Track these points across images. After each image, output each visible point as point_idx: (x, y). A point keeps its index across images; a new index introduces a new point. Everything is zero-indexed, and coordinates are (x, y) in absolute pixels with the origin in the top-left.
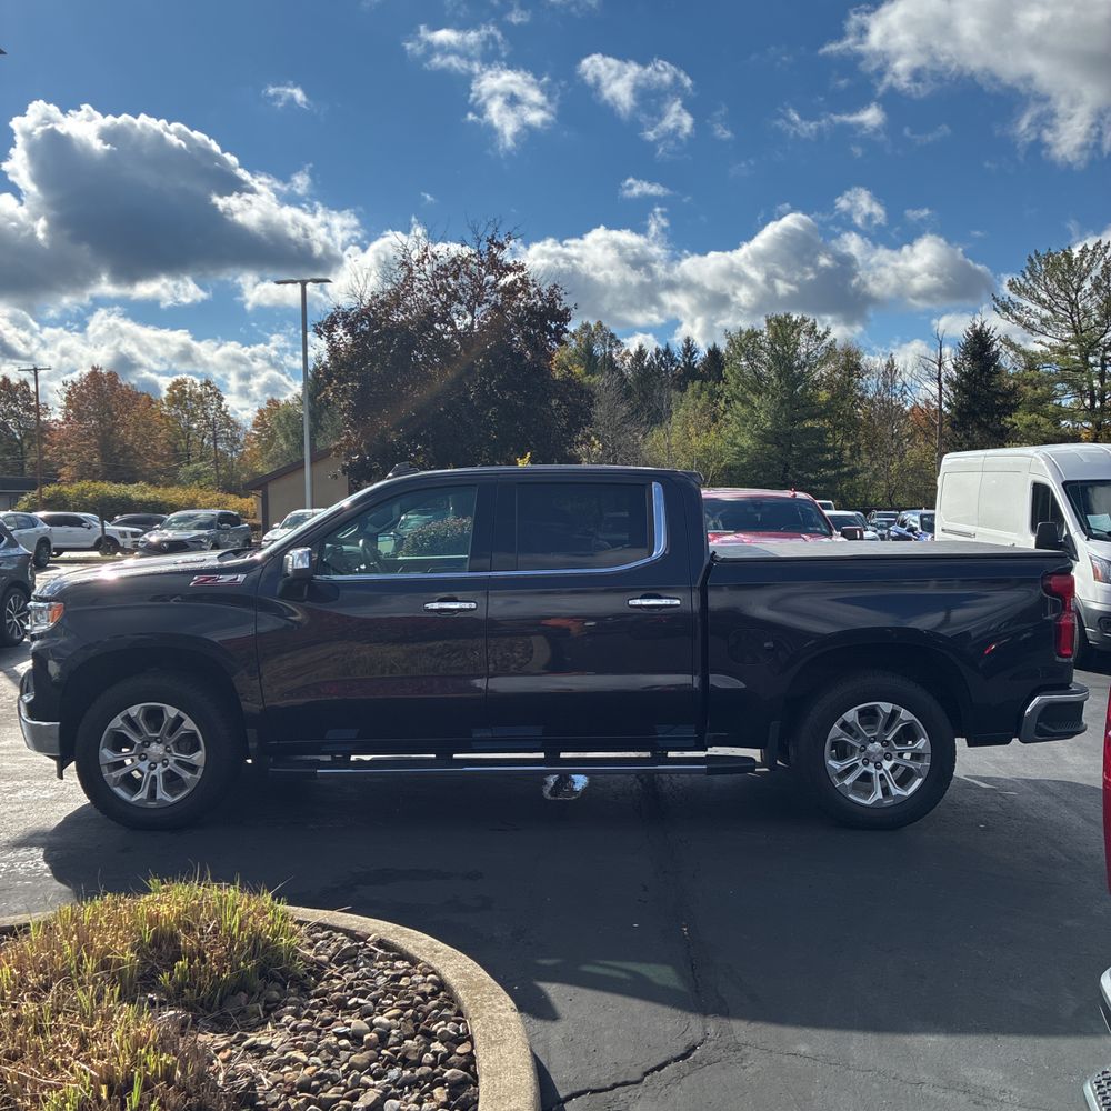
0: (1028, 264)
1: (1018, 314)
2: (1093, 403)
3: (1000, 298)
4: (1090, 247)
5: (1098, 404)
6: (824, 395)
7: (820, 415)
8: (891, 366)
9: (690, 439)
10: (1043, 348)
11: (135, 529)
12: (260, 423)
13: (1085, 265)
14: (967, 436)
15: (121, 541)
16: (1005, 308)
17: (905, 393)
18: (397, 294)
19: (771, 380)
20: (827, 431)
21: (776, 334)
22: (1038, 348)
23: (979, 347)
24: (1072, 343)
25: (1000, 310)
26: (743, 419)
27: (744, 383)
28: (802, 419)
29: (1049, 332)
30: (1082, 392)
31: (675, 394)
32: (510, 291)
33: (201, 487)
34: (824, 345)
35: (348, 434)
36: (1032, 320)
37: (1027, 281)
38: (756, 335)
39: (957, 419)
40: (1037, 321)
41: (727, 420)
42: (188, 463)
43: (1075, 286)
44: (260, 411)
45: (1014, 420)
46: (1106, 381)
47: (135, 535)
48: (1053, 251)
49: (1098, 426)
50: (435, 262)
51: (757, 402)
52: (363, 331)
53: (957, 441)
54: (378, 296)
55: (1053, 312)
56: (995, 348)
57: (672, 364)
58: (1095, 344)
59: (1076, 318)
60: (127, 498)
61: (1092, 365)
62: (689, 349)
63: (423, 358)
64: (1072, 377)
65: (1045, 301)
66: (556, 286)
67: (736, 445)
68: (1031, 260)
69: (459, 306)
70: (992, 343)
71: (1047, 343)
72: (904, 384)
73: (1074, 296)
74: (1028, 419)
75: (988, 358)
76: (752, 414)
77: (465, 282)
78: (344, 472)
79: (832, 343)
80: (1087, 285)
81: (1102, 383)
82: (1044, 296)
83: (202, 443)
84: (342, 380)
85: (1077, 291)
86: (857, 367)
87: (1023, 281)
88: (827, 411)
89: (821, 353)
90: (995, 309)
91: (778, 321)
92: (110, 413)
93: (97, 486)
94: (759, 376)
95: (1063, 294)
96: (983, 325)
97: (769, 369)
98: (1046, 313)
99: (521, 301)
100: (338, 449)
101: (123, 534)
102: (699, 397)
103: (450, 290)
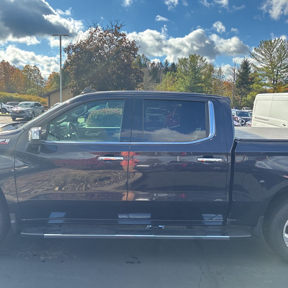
0: (260, 43)
1: (256, 57)
2: (274, 82)
3: (252, 53)
4: (277, 40)
5: (275, 83)
6: (203, 77)
7: (202, 82)
8: (220, 70)
9: (167, 87)
10: (262, 67)
11: (12, 106)
12: (50, 78)
13: (275, 44)
14: (240, 90)
15: (8, 109)
16: (253, 56)
17: (223, 78)
18: (88, 41)
19: (189, 72)
20: (203, 87)
21: (192, 59)
22: (260, 67)
23: (246, 65)
24: (270, 66)
25: (252, 56)
26: (182, 82)
27: (182, 73)
28: (198, 83)
29: (264, 62)
30: (271, 79)
31: (164, 75)
32: (121, 41)
33: (33, 95)
34: (204, 63)
35: (73, 81)
36: (260, 59)
37: (259, 48)
38: (186, 60)
39: (238, 85)
40: (261, 59)
41: (177, 83)
42: (30, 88)
43: (272, 50)
44: (50, 75)
45: (253, 86)
46: (278, 76)
47: (11, 108)
48: (267, 40)
49: (275, 89)
50: (99, 32)
51: (186, 78)
52: (78, 51)
53: (238, 91)
54: (82, 41)
55: (266, 57)
56: (249, 66)
57: (162, 67)
58: (276, 66)
59: (271, 59)
60: (12, 97)
61: (275, 72)
62: (167, 63)
63: (95, 60)
64: (269, 75)
65: (263, 54)
66: (134, 41)
67: (179, 89)
68: (261, 42)
69: (106, 45)
70: (249, 65)
71: (263, 65)
72: (223, 75)
73: (271, 53)
74: (256, 86)
75: (247, 68)
76: (184, 81)
77: (108, 38)
78: (72, 93)
79: (206, 63)
80: (275, 50)
81: (277, 77)
82: (263, 52)
83: (34, 83)
84: (71, 65)
85: (272, 52)
86: (213, 70)
87: (258, 48)
88: (204, 81)
89: (203, 65)
90: (250, 55)
91: (192, 56)
92: (8, 73)
93: (3, 93)
94: (186, 71)
95: (268, 52)
96: (247, 60)
97: (189, 69)
98: (264, 57)
99: (124, 45)
100: (70, 86)
101: (8, 108)
102: (170, 76)
103: (103, 40)
